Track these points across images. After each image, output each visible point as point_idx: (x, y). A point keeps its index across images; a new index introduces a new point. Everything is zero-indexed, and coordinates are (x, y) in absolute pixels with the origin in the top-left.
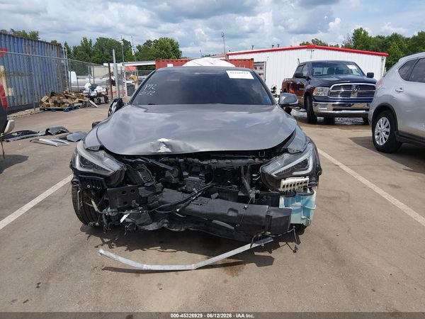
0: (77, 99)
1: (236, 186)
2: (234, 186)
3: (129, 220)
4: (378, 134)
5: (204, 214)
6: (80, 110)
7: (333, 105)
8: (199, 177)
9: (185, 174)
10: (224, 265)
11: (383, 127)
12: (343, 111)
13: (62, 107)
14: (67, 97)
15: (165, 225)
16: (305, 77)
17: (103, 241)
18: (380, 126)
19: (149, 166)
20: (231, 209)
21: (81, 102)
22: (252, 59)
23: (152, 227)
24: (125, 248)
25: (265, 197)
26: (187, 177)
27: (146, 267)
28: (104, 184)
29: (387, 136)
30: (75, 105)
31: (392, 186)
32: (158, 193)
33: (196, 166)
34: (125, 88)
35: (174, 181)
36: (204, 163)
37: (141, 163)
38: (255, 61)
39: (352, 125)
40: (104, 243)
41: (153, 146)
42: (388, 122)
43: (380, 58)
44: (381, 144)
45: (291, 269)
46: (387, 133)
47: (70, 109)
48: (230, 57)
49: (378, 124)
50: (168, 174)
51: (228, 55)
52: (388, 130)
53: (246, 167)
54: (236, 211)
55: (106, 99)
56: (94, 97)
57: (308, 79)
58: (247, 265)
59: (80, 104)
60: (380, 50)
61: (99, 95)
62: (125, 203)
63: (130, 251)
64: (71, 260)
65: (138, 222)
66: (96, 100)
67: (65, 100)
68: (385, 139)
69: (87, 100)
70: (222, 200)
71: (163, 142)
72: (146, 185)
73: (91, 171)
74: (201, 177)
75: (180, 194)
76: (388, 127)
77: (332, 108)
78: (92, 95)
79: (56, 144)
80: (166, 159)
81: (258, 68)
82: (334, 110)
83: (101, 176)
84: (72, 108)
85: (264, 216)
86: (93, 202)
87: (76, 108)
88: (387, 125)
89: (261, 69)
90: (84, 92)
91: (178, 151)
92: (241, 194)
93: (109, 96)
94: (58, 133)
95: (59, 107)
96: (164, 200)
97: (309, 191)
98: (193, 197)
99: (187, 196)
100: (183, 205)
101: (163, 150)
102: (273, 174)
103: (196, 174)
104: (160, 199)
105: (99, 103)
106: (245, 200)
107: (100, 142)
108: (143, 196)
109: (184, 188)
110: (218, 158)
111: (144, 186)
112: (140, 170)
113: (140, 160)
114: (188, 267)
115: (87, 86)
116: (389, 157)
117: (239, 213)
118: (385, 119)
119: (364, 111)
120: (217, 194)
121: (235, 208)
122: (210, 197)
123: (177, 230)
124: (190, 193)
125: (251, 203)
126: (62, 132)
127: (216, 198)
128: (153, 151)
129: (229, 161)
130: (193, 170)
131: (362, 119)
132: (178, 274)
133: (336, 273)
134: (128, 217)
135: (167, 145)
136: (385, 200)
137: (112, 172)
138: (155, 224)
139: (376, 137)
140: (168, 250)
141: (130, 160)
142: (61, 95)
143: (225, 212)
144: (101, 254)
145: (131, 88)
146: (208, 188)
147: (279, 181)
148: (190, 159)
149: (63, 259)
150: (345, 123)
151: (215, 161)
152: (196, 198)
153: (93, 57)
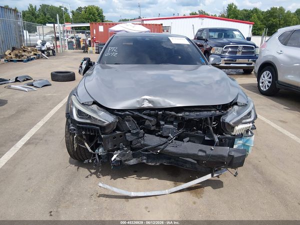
0: (33, 53)
1: (201, 132)
2: (199, 131)
3: (118, 159)
4: (262, 83)
5: (179, 154)
6: (35, 61)
7: (225, 60)
8: (173, 125)
9: (162, 123)
10: (189, 189)
11: (266, 78)
12: (231, 65)
13: (22, 58)
14: (24, 51)
15: (145, 161)
16: (204, 40)
17: (91, 172)
18: (264, 77)
19: (135, 117)
20: (201, 150)
21: (35, 54)
22: (162, 24)
23: (133, 162)
24: (109, 177)
25: (223, 140)
26: (163, 125)
27: (133, 194)
28: (100, 132)
29: (269, 85)
30: (32, 57)
31: (281, 121)
32: (141, 138)
33: (172, 117)
34: (67, 44)
35: (153, 128)
36: (180, 115)
37: (128, 115)
38: (163, 26)
39: (236, 74)
40: (92, 174)
41: (138, 102)
42: (270, 75)
43: (248, 25)
44: (265, 90)
45: (237, 190)
46: (269, 82)
47: (28, 60)
48: (145, 22)
49: (262, 76)
50: (147, 123)
51: (143, 20)
52: (271, 80)
53: (211, 118)
54: (205, 152)
55: (54, 52)
56: (45, 51)
57: (206, 41)
58: (205, 188)
59: (35, 56)
60: (245, 19)
61: (49, 49)
62: (115, 146)
63: (115, 179)
64: (70, 190)
65: (123, 159)
66: (46, 52)
67: (23, 53)
68: (268, 86)
69: (40, 53)
70: (192, 143)
71: (147, 99)
72: (132, 131)
73: (88, 121)
74: (174, 126)
75: (158, 138)
76: (270, 78)
77: (224, 62)
78: (43, 49)
79: (26, 90)
80: (148, 112)
81: (165, 31)
82: (225, 64)
83: (97, 126)
84: (29, 60)
85: (227, 155)
86: (86, 144)
87: (32, 59)
88: (269, 76)
89: (167, 31)
90: (37, 46)
91: (159, 106)
92: (207, 138)
93: (55, 50)
94: (24, 81)
95: (19, 59)
96: (145, 143)
97: (250, 134)
98: (169, 141)
99: (165, 140)
100: (162, 147)
101: (146, 105)
102: (231, 123)
103: (171, 123)
104: (142, 142)
105: (49, 55)
106: (211, 143)
107: (93, 98)
108: (129, 140)
109: (160, 133)
110: (190, 111)
111: (130, 132)
112: (128, 121)
113: (127, 112)
114: (163, 192)
115: (39, 42)
116: (272, 99)
117: (208, 153)
118: (268, 72)
119: (246, 65)
120: (188, 139)
121: (204, 149)
122: (182, 141)
123: (153, 164)
124: (167, 137)
125: (216, 145)
126: (27, 79)
127: (188, 142)
128: (139, 106)
129: (198, 113)
130: (168, 120)
131: (242, 70)
132: (157, 198)
133: (269, 191)
134: (117, 156)
135: (150, 101)
136: (281, 132)
137: (107, 123)
138: (135, 159)
139: (261, 84)
140: (143, 178)
141: (120, 113)
142: (20, 50)
143: (196, 153)
144: (100, 187)
145: (71, 44)
146: (180, 134)
147: (233, 128)
148: (168, 112)
149: (63, 189)
150: (231, 73)
151: (187, 113)
152: (172, 142)
153: (38, 19)
